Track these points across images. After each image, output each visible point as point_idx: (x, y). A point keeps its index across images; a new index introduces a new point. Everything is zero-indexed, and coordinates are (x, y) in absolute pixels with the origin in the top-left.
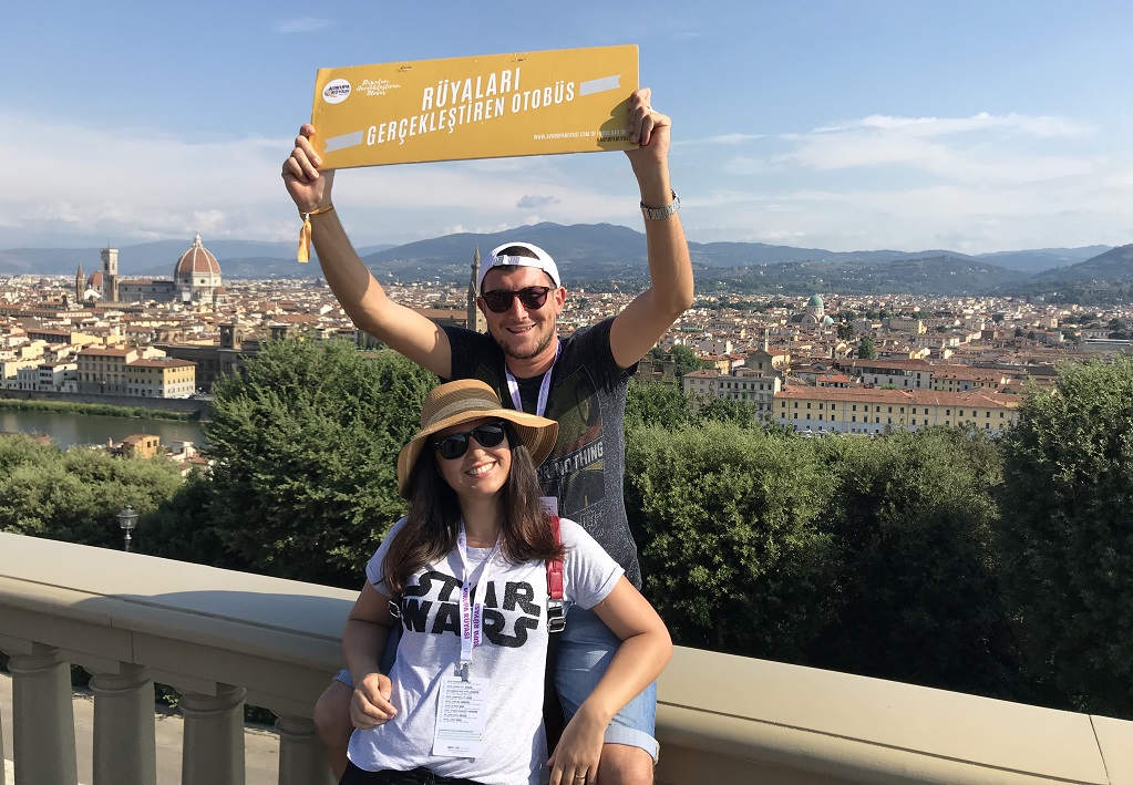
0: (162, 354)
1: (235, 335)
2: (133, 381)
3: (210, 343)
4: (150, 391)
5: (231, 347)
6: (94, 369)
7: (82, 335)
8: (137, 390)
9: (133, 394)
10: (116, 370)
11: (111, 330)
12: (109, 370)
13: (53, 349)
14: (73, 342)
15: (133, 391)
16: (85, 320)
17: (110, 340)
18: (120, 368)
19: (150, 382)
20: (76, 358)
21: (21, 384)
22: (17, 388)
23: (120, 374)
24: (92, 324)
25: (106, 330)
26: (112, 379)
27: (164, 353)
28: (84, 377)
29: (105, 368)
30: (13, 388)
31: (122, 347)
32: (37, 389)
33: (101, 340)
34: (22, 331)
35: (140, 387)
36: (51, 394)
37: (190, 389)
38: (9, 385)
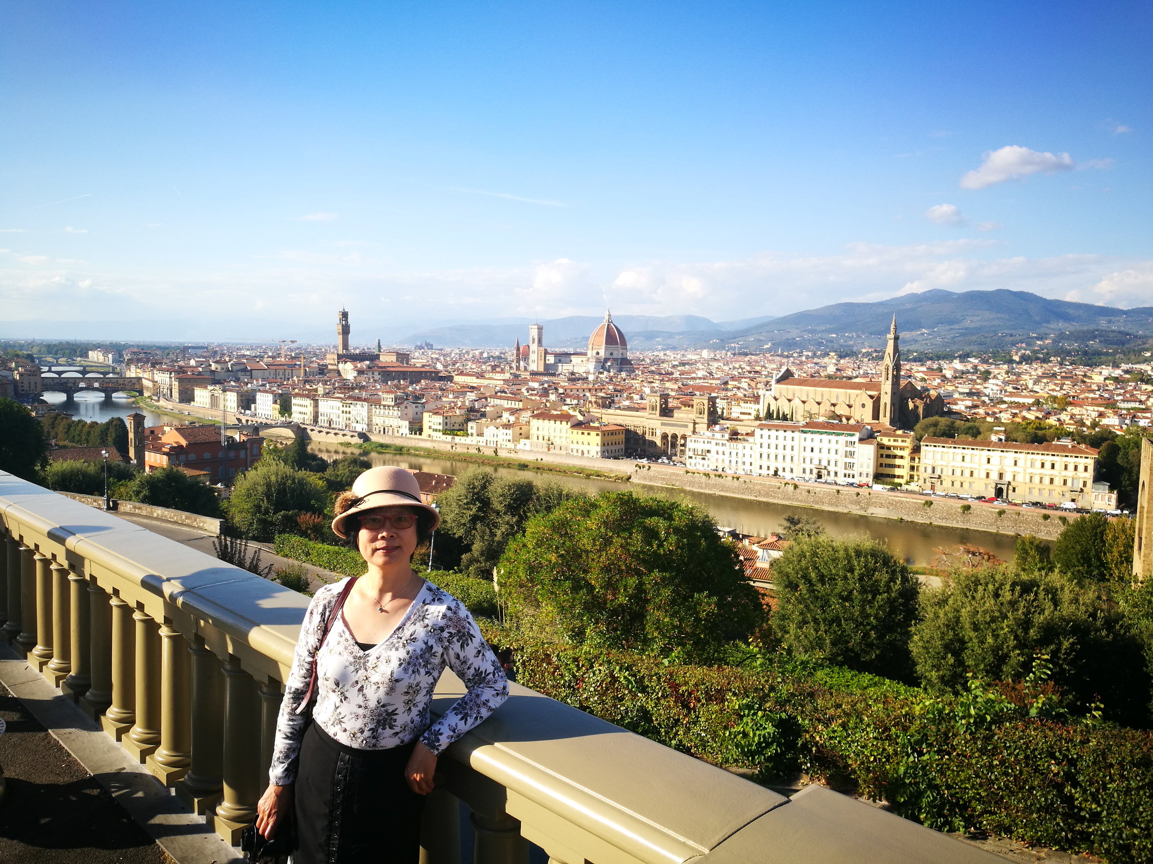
1: (659, 404)
2: (575, 442)
4: (589, 451)
5: (655, 414)
6: (544, 430)
8: (578, 450)
9: (575, 454)
10: (561, 432)
12: (555, 431)
15: (575, 451)
18: (564, 431)
21: (487, 441)
22: (484, 444)
23: (564, 436)
25: (546, 396)
26: (558, 439)
28: (535, 437)
29: (552, 430)
32: (499, 446)
34: (483, 396)
35: (581, 447)
36: (510, 451)
37: (621, 451)
38: (478, 441)
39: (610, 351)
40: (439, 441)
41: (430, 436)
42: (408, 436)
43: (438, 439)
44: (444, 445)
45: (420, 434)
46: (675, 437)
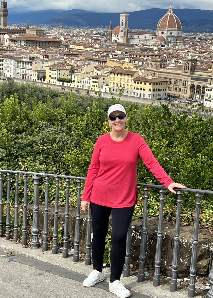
2: (136, 88)
4: (144, 95)
5: (188, 72)
7: (112, 62)
8: (137, 93)
9: (136, 96)
10: (128, 82)
12: (124, 81)
14: (107, 65)
15: (136, 94)
16: (113, 53)
17: (125, 65)
18: (130, 81)
19: (144, 90)
22: (82, 88)
23: (130, 84)
25: (123, 59)
26: (126, 86)
28: (112, 85)
32: (90, 89)
35: (139, 92)
36: (96, 92)
37: (164, 95)
38: (78, 86)
39: (170, 32)
40: (55, 85)
41: (49, 81)
42: (37, 81)
43: (54, 84)
44: (58, 87)
45: (44, 80)
46: (199, 87)
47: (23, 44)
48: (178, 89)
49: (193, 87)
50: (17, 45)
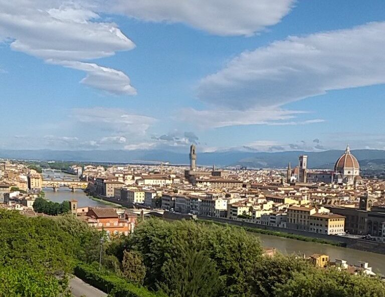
0: (327, 211)
1: (368, 203)
2: (313, 224)
3: (353, 206)
4: (321, 230)
5: (365, 209)
6: (295, 217)
7: (290, 199)
8: (314, 229)
9: (313, 231)
10: (305, 218)
11: (303, 197)
12: (301, 217)
13: (276, 206)
14: (285, 202)
16: (291, 192)
17: (303, 203)
18: (307, 217)
19: (321, 225)
20: (286, 211)
21: (262, 222)
22: (260, 223)
23: (307, 220)
24: (294, 194)
25: (301, 197)
26: (303, 222)
27: (329, 210)
28: (290, 221)
29: (300, 216)
30: (258, 223)
31: (308, 206)
32: (269, 225)
33: (297, 202)
34: (263, 196)
36: (274, 228)
37: (341, 231)
38: (257, 222)
39: (348, 171)
41: (230, 218)
43: (235, 220)
44: (238, 223)
45: (226, 217)
46: (376, 223)
47: (208, 184)
48: (355, 225)
49: (370, 223)
50: (203, 186)
